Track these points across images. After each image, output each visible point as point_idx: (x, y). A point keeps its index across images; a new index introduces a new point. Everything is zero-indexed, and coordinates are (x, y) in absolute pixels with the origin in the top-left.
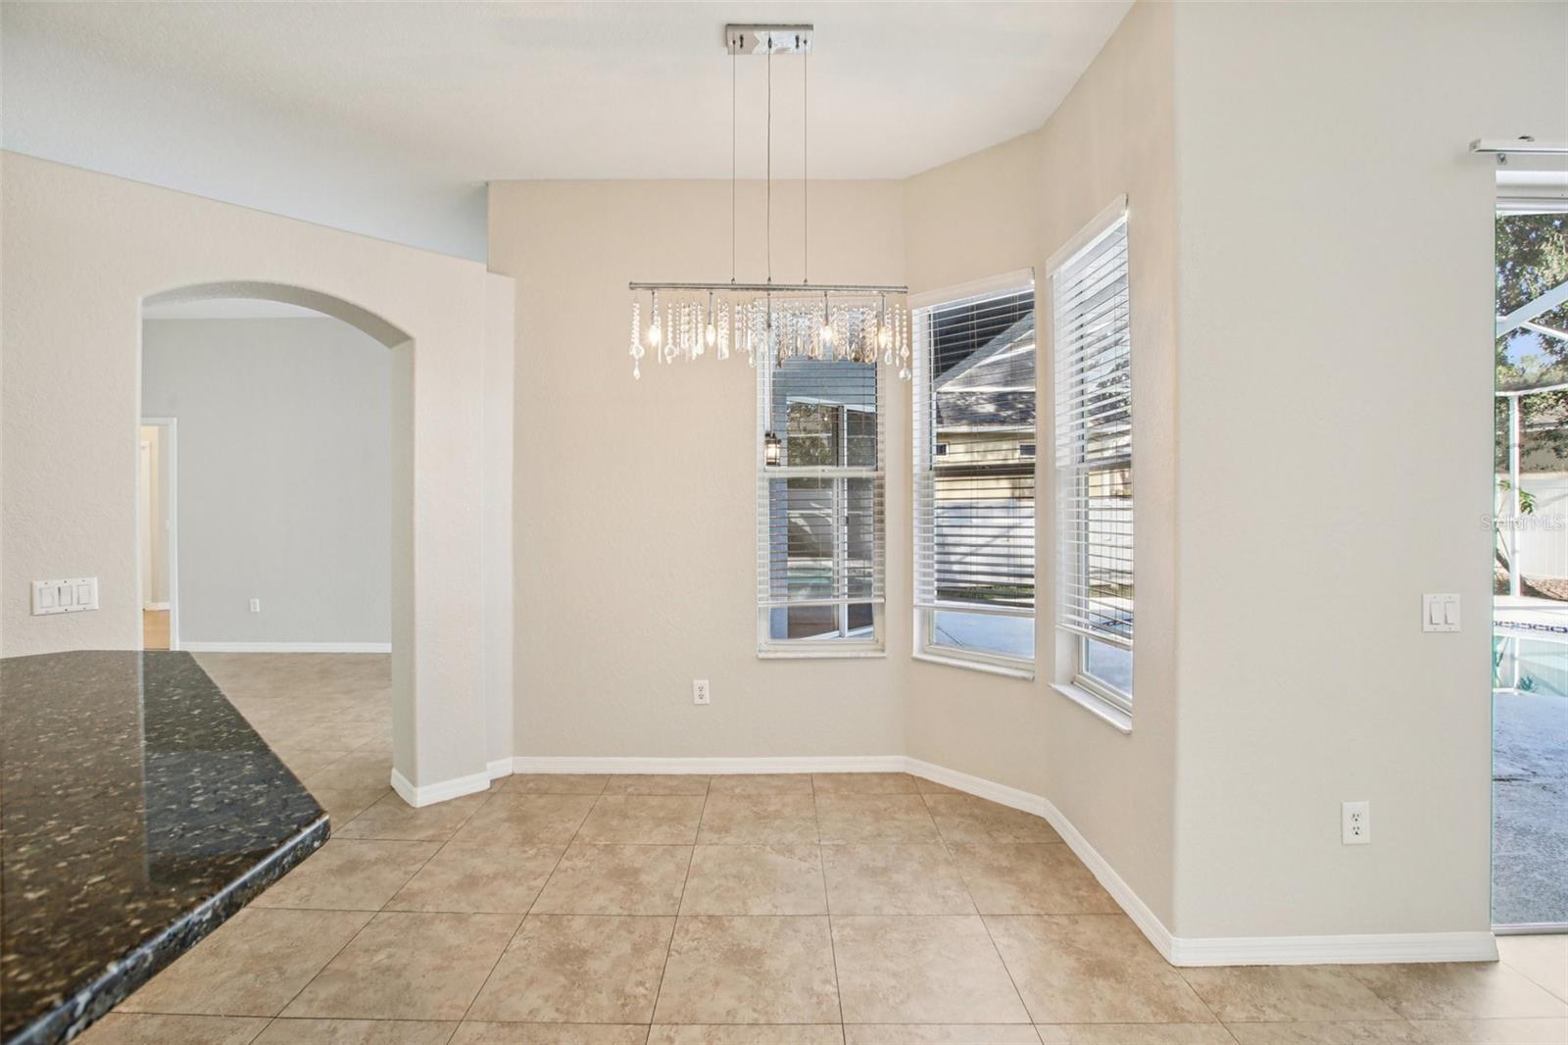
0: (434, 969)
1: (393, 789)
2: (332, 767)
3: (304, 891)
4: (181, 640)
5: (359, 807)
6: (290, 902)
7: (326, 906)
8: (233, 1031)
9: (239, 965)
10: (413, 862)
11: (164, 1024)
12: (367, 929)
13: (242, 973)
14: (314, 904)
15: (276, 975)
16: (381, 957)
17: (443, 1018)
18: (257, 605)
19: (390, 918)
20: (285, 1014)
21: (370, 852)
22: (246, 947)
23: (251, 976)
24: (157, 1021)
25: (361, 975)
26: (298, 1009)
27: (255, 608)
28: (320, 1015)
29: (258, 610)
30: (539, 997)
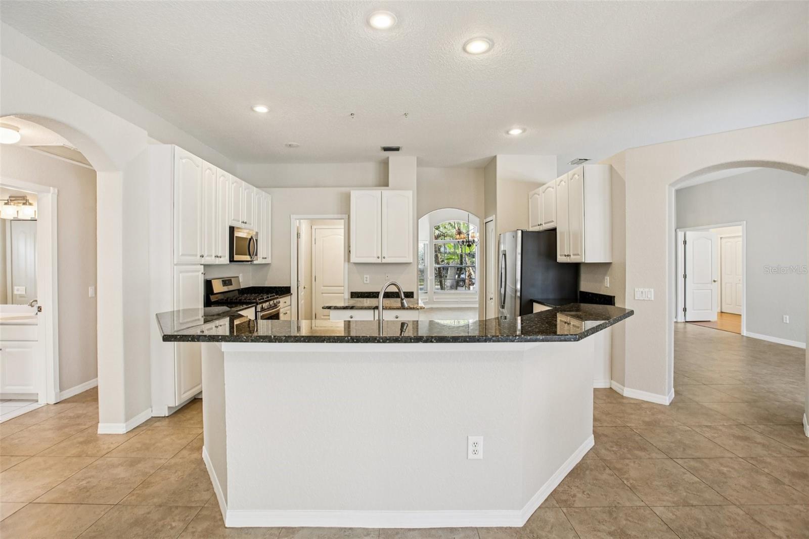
0: (743, 486)
1: (803, 425)
2: (777, 403)
3: (716, 435)
4: (747, 331)
5: (773, 422)
6: (706, 435)
7: (719, 443)
8: (656, 453)
9: (673, 440)
10: (778, 453)
11: (641, 440)
12: (729, 459)
13: (672, 442)
14: (716, 441)
15: (682, 449)
16: (725, 470)
17: (729, 499)
18: (787, 319)
19: (743, 462)
20: (675, 460)
21: (759, 439)
22: (680, 437)
23: (674, 445)
24: (640, 438)
25: (711, 468)
26: (680, 461)
27: (786, 321)
28: (685, 467)
29: (788, 322)
30: (784, 527)
